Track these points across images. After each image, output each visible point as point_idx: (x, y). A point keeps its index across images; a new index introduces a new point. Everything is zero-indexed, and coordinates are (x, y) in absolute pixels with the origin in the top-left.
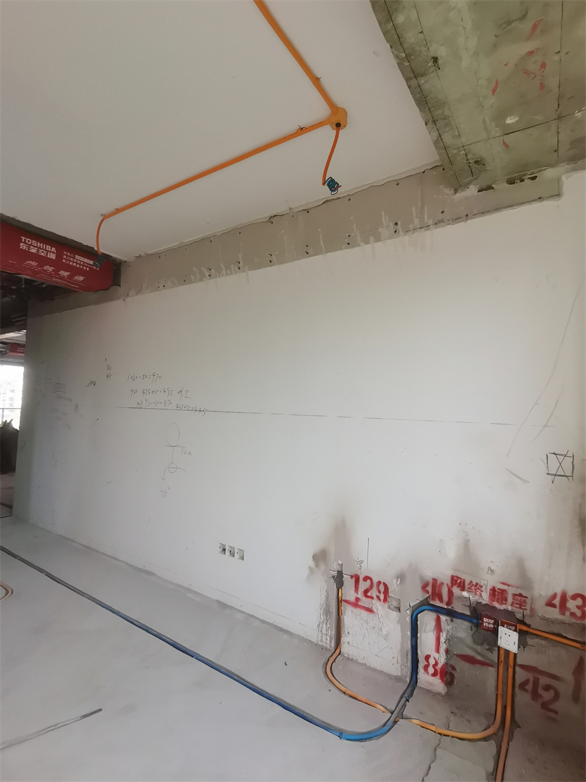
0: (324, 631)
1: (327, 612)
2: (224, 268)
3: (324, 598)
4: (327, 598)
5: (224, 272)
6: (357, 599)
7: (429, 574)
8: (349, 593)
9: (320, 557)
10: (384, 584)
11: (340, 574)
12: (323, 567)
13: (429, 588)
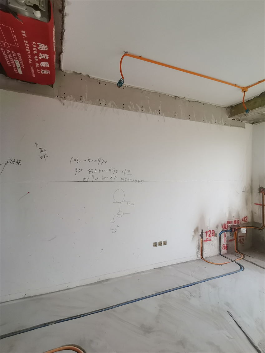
0: (198, 254)
1: (199, 248)
2: (151, 110)
3: (198, 243)
4: (199, 243)
5: (151, 111)
6: (207, 238)
7: (223, 223)
8: (205, 238)
9: (196, 231)
10: (214, 230)
11: (202, 233)
12: (197, 233)
13: (223, 227)
